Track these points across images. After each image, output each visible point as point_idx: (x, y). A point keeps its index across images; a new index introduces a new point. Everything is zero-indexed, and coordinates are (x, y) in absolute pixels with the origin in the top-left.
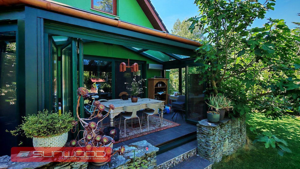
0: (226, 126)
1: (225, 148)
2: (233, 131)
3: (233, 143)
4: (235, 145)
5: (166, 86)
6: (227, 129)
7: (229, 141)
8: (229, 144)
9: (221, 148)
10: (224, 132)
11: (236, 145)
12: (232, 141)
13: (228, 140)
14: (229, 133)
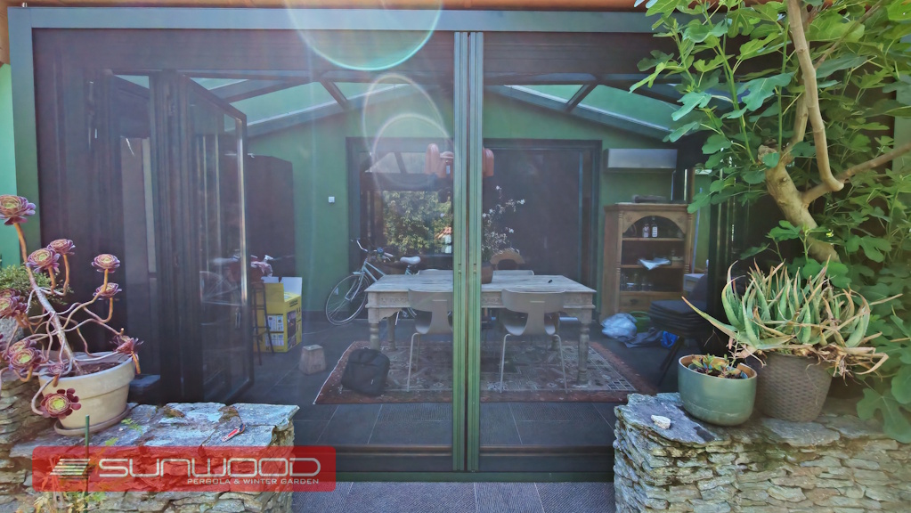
0: (828, 466)
5: (685, 236)
6: (836, 484)
10: (794, 494)
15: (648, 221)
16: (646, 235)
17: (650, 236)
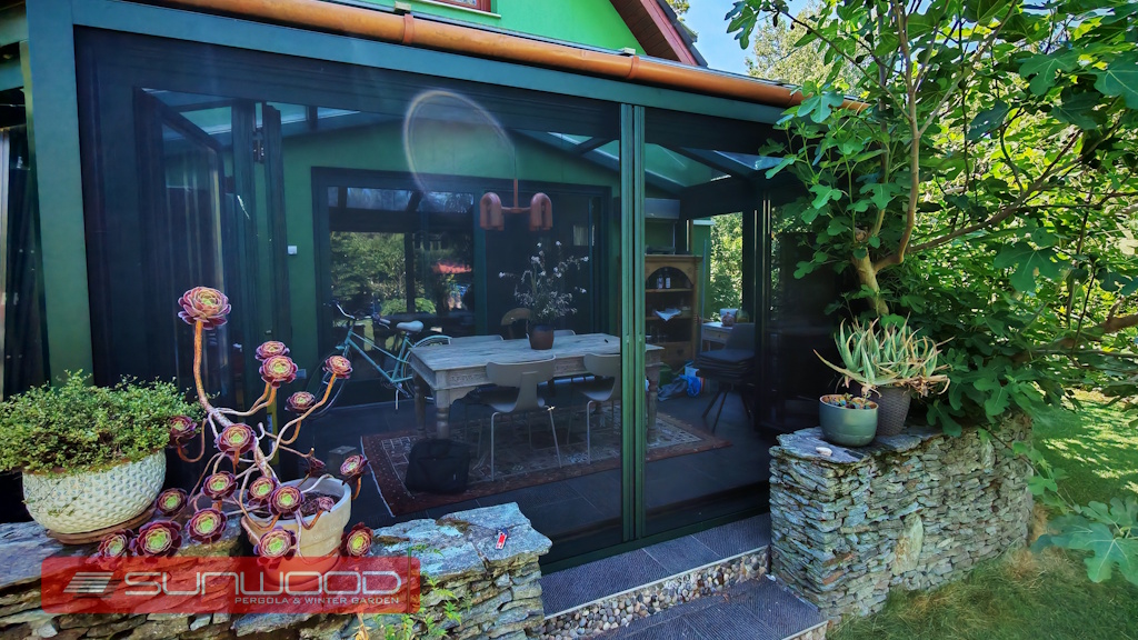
0: (914, 463)
1: (904, 557)
2: (951, 486)
3: (948, 541)
4: (960, 547)
5: (692, 286)
6: (918, 475)
7: (928, 529)
8: (927, 540)
9: (880, 557)
10: (899, 487)
11: (968, 548)
12: (945, 529)
13: (920, 524)
14: (927, 492)
15: (662, 273)
16: (661, 286)
17: (664, 287)
